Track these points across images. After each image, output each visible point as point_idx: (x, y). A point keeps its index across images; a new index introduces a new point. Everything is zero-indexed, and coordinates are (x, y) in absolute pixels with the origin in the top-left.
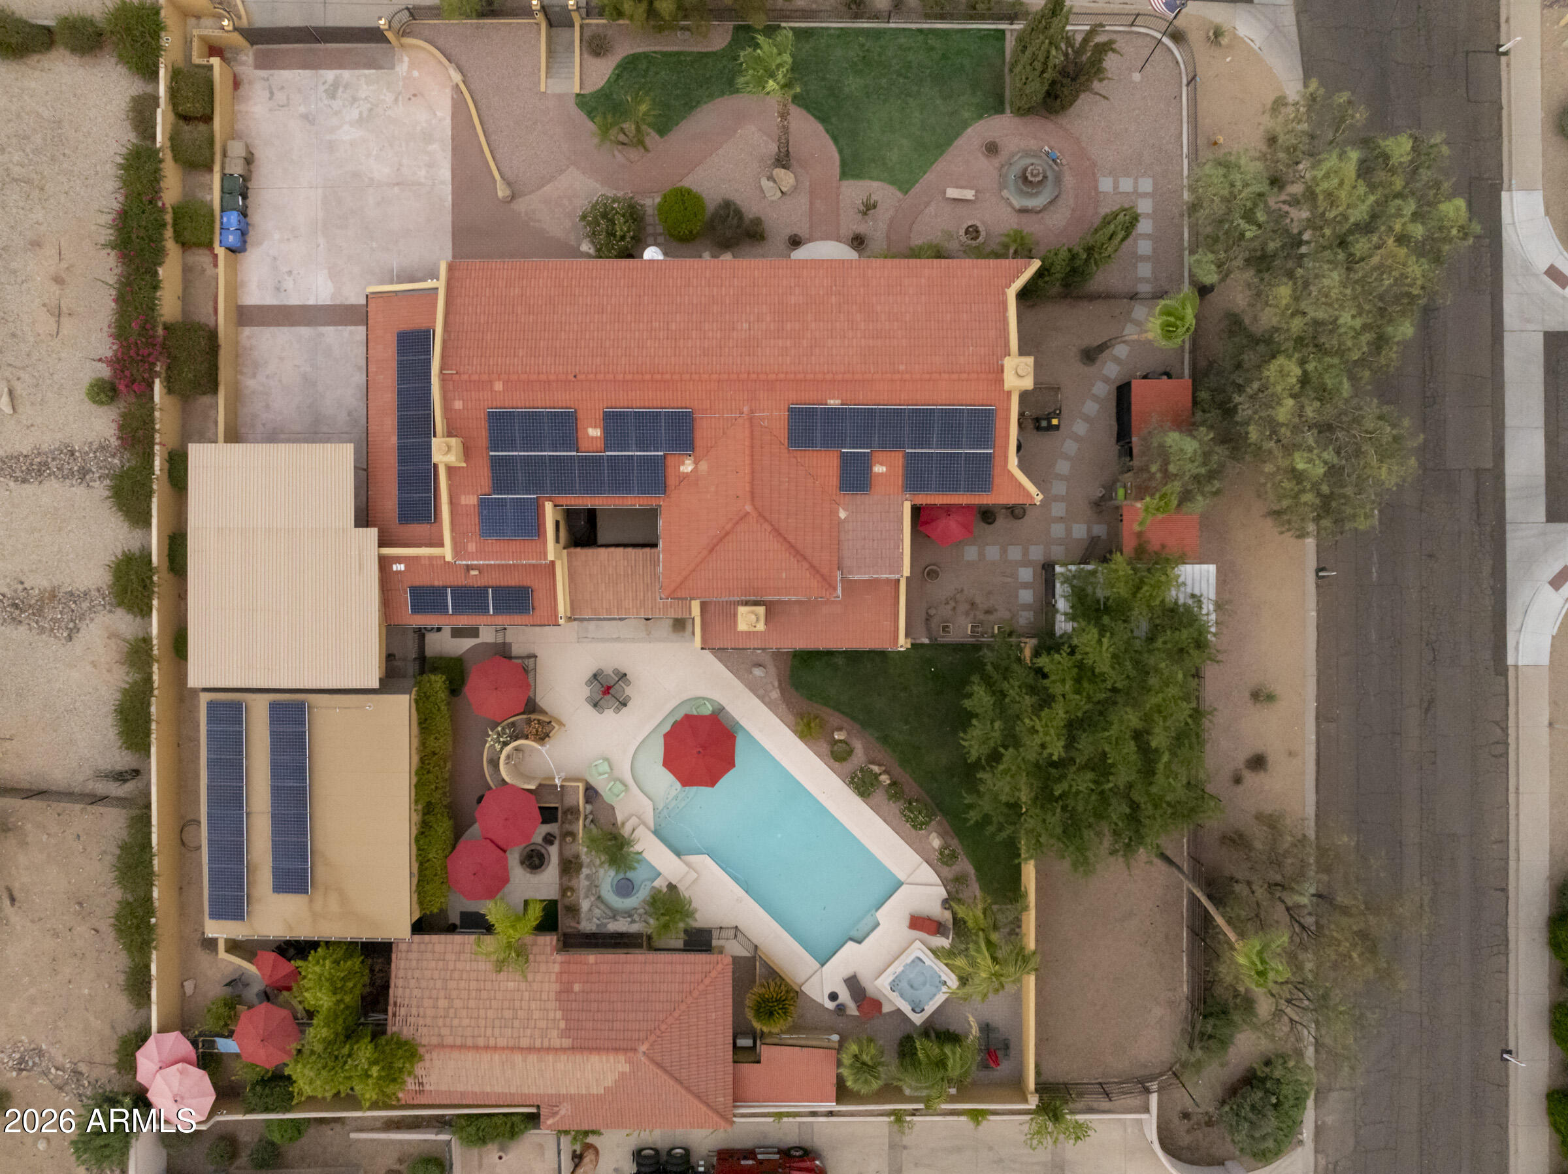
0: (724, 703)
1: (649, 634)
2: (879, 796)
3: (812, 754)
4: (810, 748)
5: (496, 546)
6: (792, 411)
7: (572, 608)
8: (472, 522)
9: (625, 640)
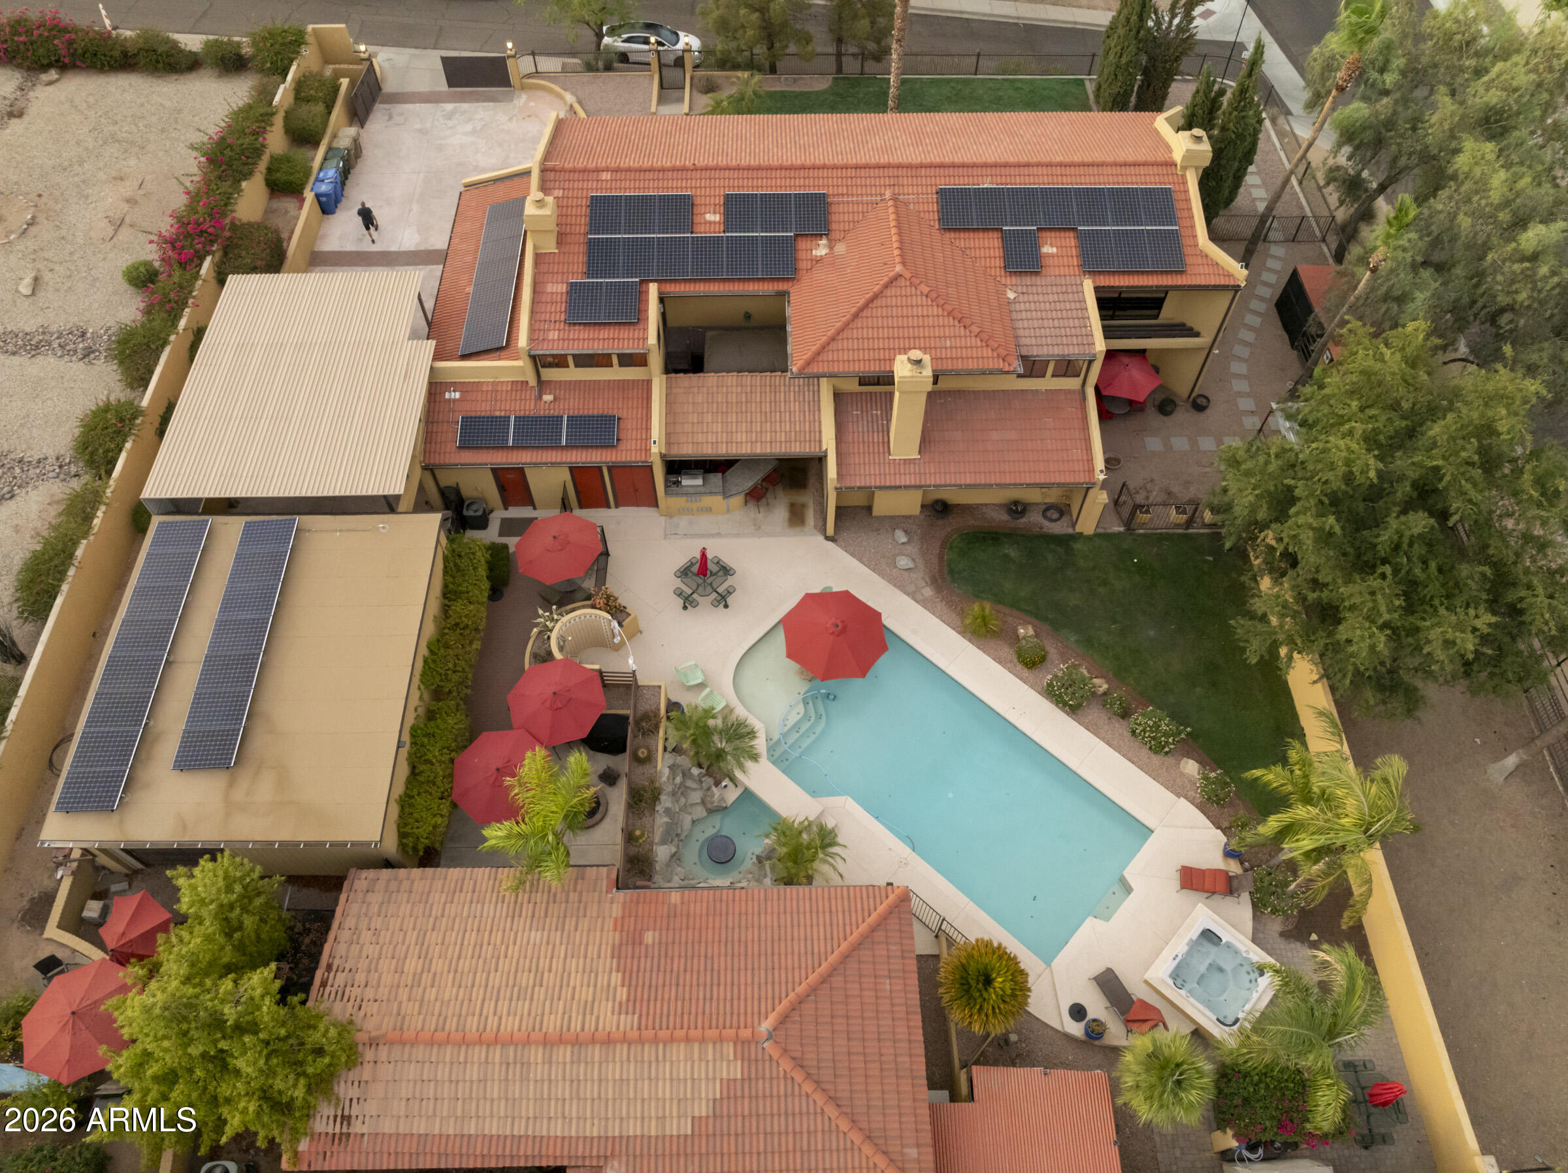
1: (757, 527)
2: (1095, 713)
3: (989, 659)
4: (984, 651)
5: (584, 333)
6: (941, 193)
7: (668, 444)
8: (557, 310)
9: (726, 536)
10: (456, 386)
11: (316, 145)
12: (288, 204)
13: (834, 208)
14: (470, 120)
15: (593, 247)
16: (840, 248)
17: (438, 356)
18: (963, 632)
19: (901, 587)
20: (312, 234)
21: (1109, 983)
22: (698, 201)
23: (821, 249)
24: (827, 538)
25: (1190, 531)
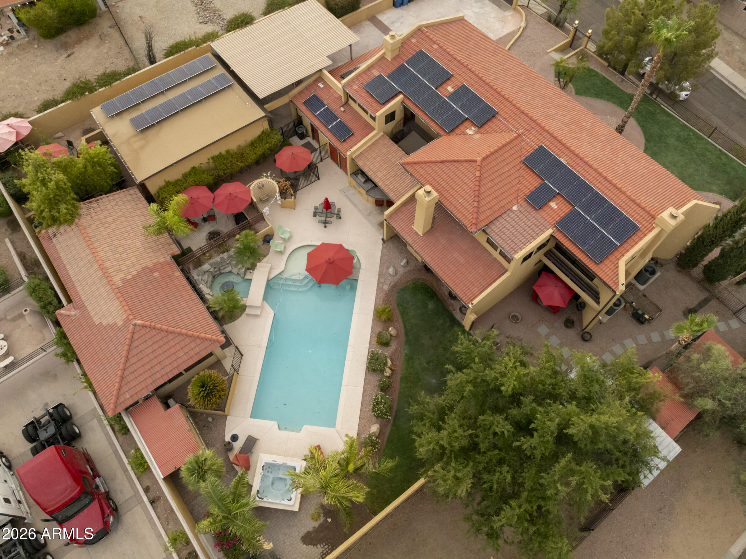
0: (363, 266)
1: (369, 215)
2: (375, 379)
3: (371, 326)
4: (373, 322)
5: (364, 94)
6: (541, 147)
7: (358, 156)
8: (367, 79)
9: (357, 208)
10: (324, 83)
13: (494, 121)
15: (402, 68)
16: (478, 136)
19: (380, 277)
20: (379, 9)
21: (251, 442)
22: (453, 79)
23: (471, 131)
24: (383, 239)
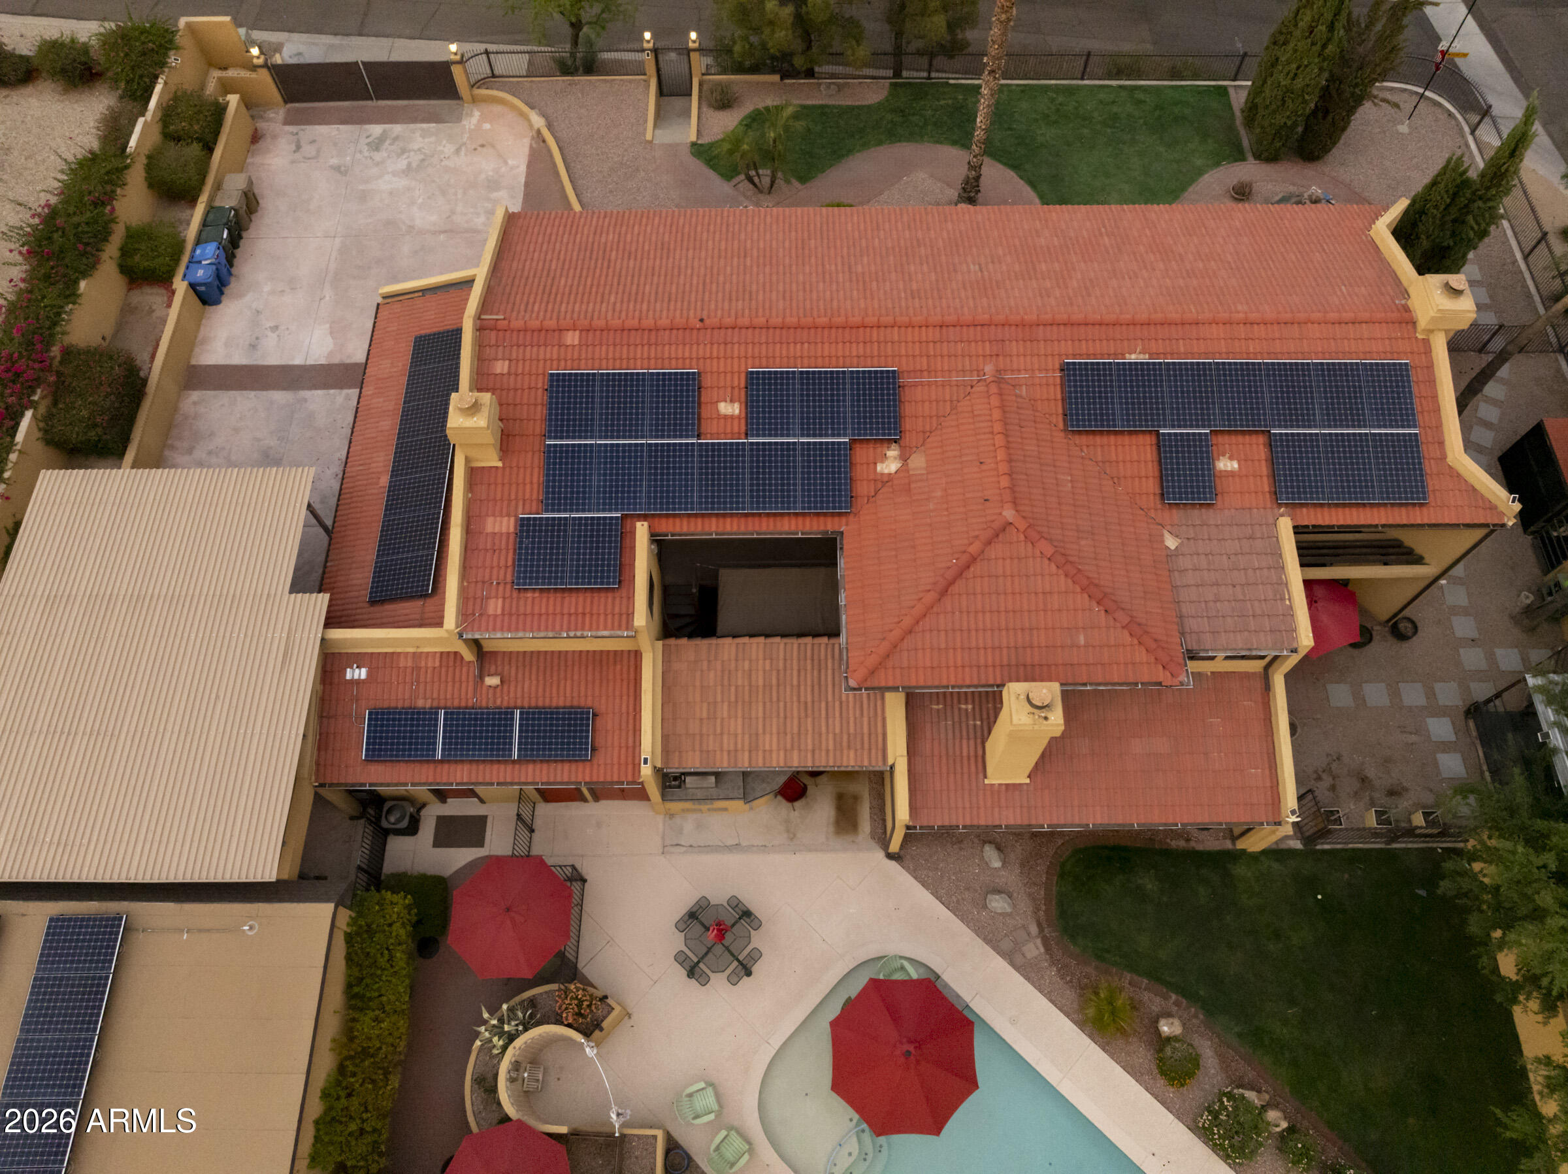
0: (936, 964)
2: (1268, 1160)
3: (1119, 1070)
4: (1112, 1056)
5: (540, 604)
6: (1067, 369)
7: (666, 751)
8: (502, 563)
9: (749, 849)
11: (193, 202)
12: (151, 297)
13: (907, 394)
14: (403, 151)
15: (555, 459)
16: (918, 462)
17: (331, 622)
18: (1081, 1024)
19: (992, 941)
20: (187, 339)
22: (707, 381)
23: (890, 464)
24: (890, 856)
25: (1395, 846)
